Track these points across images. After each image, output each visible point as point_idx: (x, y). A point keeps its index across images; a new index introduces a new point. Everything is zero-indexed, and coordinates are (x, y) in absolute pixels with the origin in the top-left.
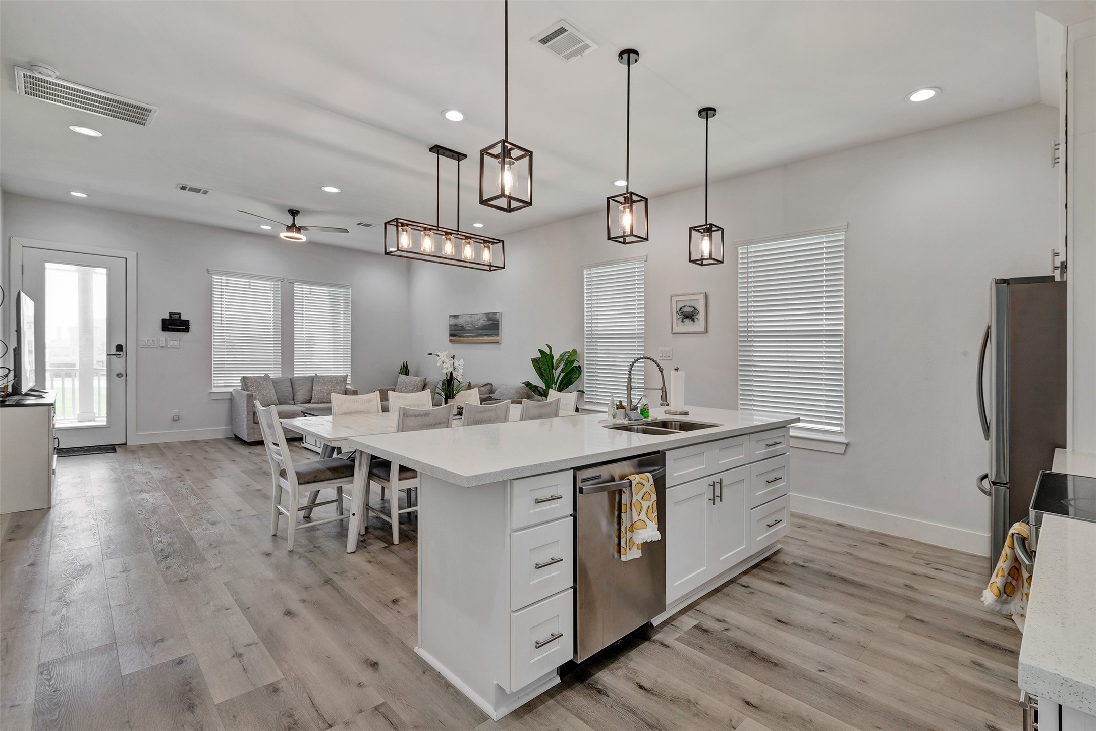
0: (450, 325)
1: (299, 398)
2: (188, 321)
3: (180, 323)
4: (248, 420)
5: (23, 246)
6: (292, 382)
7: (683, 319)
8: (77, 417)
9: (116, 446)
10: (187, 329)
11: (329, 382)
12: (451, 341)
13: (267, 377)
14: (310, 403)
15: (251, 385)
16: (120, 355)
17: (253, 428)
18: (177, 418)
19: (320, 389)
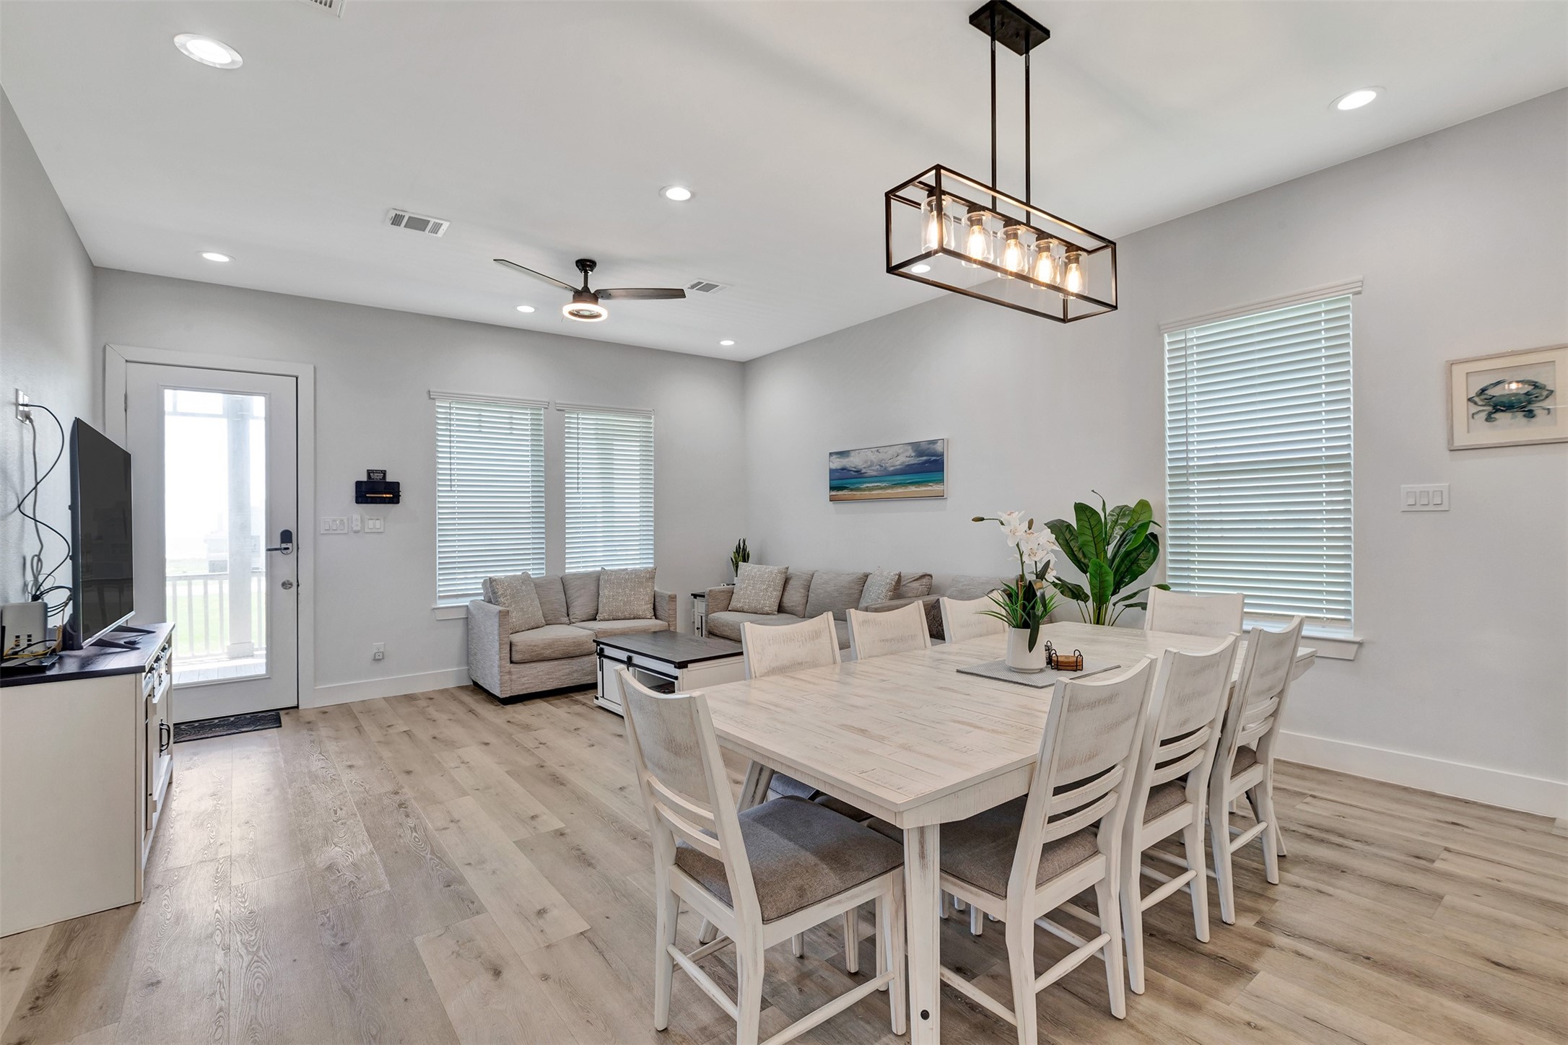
0: (832, 471)
1: (577, 613)
2: (398, 484)
3: (385, 488)
4: (501, 659)
5: (127, 361)
6: (564, 582)
7: (1490, 414)
8: (226, 651)
9: (282, 713)
10: (395, 499)
11: (626, 580)
12: (832, 499)
13: (525, 579)
14: (595, 619)
15: (502, 594)
16: (288, 549)
17: (510, 673)
18: (381, 657)
19: (611, 594)
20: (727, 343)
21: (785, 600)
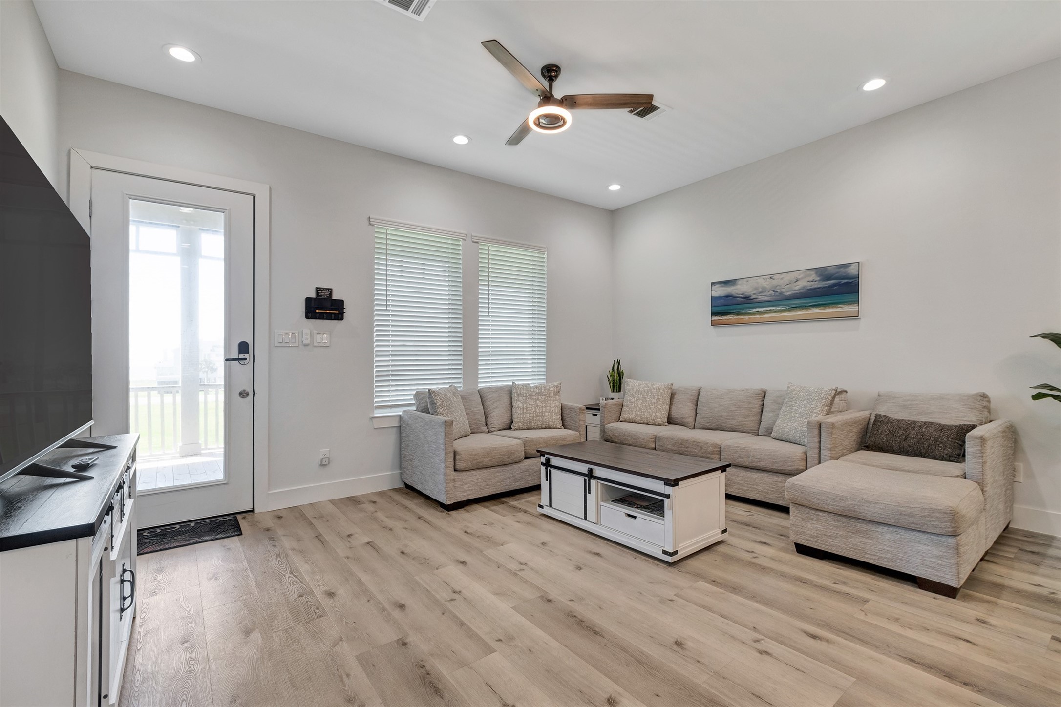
0: (713, 299)
1: (495, 422)
2: (342, 301)
3: (331, 305)
4: (446, 467)
5: (92, 167)
6: (481, 394)
8: (179, 450)
9: (239, 517)
10: (340, 316)
11: (537, 394)
12: (713, 324)
13: (453, 390)
14: (510, 428)
15: (441, 405)
16: (245, 359)
17: (454, 481)
18: (327, 463)
19: (525, 405)
20: (615, 187)
21: (674, 412)
